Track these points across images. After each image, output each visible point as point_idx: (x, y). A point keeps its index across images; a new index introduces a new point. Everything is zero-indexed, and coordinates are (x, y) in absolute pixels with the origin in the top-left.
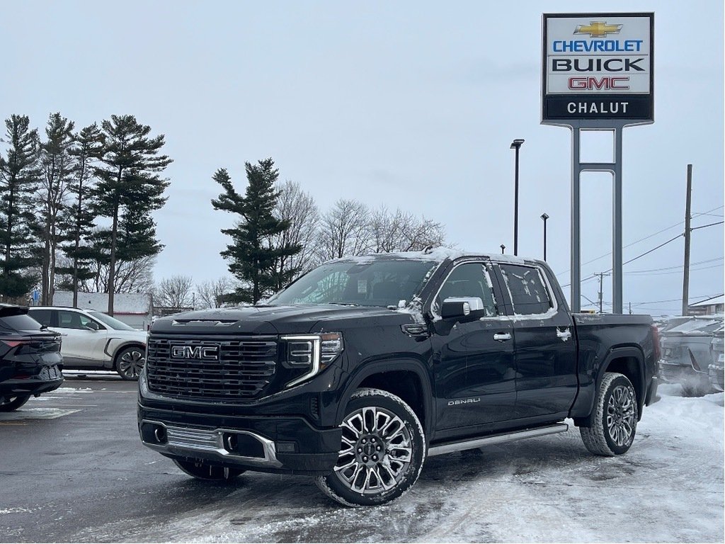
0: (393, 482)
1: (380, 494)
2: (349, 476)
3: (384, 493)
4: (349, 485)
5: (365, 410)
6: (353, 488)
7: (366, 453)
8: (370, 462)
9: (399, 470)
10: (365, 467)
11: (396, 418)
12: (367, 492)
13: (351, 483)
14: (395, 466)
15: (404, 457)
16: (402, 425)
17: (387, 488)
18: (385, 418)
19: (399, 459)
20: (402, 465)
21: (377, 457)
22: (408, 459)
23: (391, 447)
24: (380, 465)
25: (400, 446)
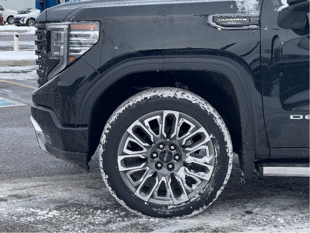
0: (184, 198)
1: (166, 206)
2: (135, 180)
3: (171, 207)
4: (132, 189)
5: (166, 113)
6: (137, 193)
7: (162, 159)
8: (164, 171)
9: (194, 187)
10: (155, 175)
11: (202, 130)
12: (152, 201)
13: (136, 187)
14: (190, 181)
15: (202, 173)
16: (208, 138)
17: (176, 202)
18: (189, 126)
19: (196, 174)
20: (199, 182)
21: (173, 167)
22: (207, 176)
23: (190, 159)
24: (173, 177)
25: (200, 161)
